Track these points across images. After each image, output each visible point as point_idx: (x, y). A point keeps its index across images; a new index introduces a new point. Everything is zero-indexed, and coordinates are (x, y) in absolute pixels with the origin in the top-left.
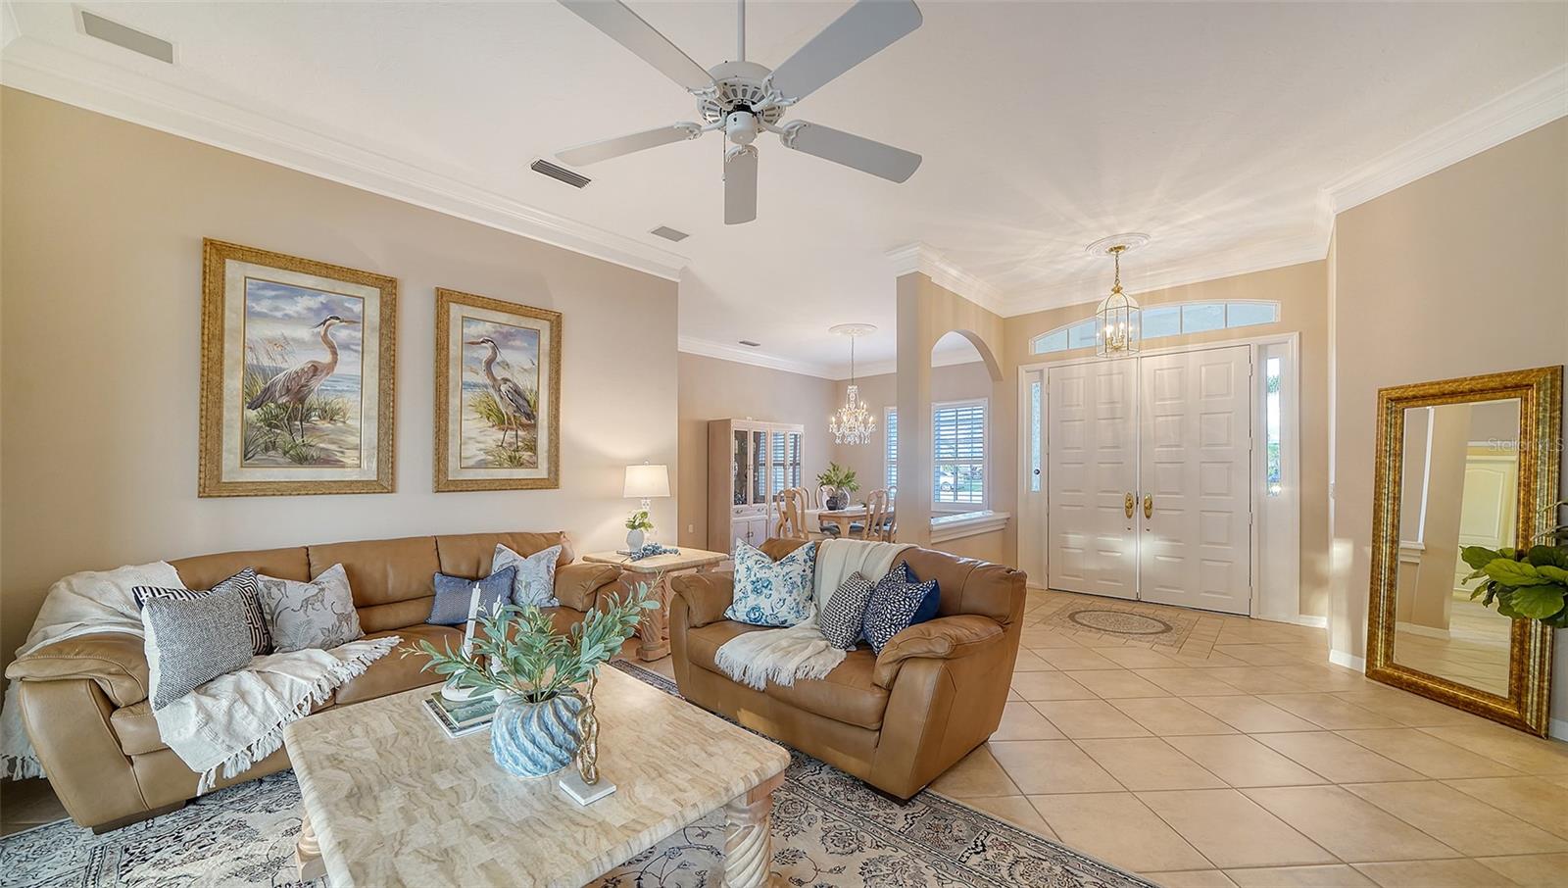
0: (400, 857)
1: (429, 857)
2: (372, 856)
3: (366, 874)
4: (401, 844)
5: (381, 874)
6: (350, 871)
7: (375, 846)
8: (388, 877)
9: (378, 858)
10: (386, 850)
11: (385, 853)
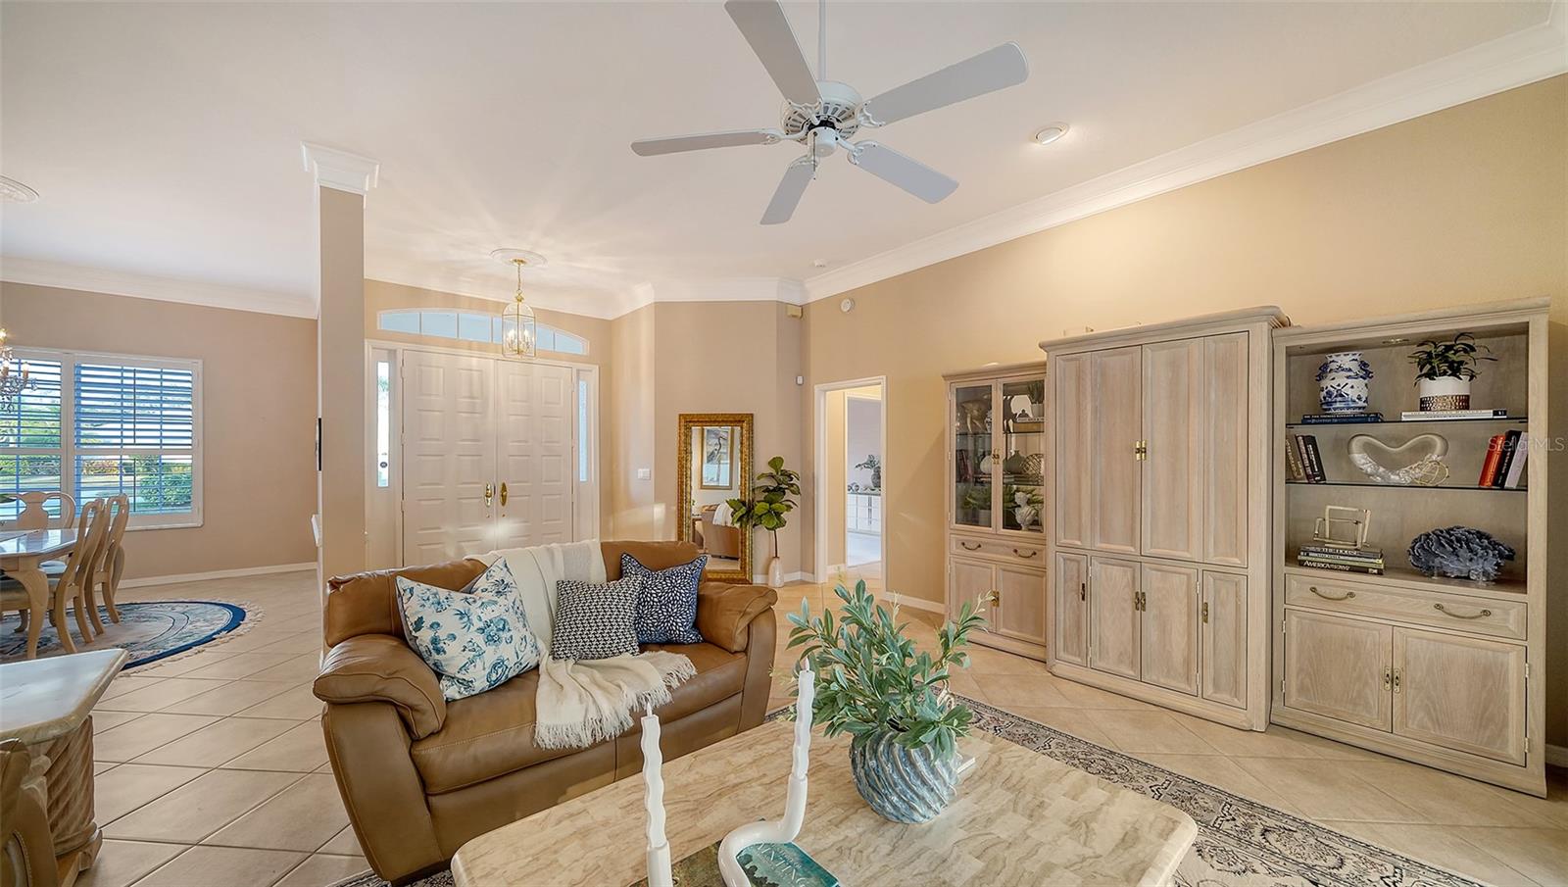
0: (1098, 852)
1: (1086, 833)
2: (1111, 873)
3: (1133, 867)
4: (1084, 859)
5: (1126, 856)
6: (1139, 880)
7: (1100, 878)
8: (1126, 849)
9: (1112, 868)
10: (1099, 867)
11: (1103, 867)
